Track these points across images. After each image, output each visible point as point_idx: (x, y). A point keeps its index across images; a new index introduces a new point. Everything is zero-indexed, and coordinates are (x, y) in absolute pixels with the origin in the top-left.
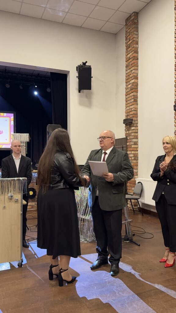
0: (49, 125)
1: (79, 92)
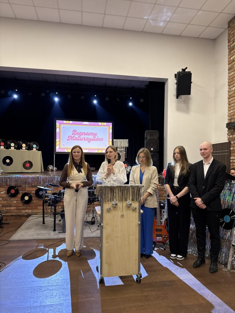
0: (147, 131)
1: (177, 98)
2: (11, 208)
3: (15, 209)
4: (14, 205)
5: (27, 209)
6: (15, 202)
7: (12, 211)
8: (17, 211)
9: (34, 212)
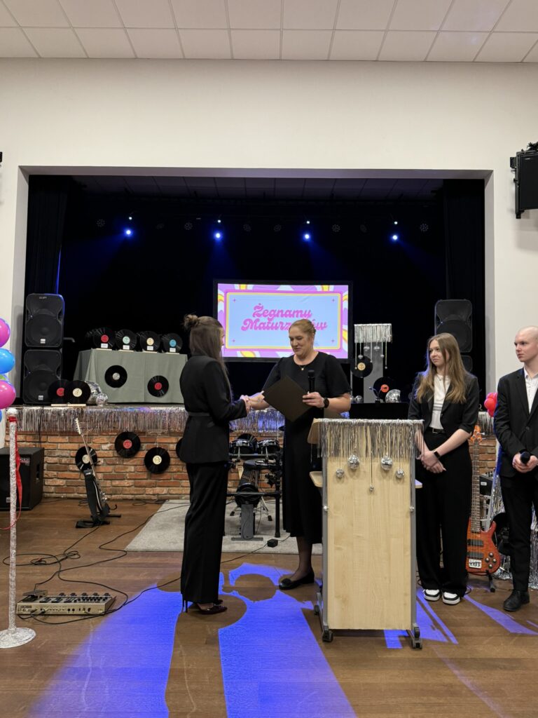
0: (441, 300)
1: (517, 218)
2: (123, 481)
3: (131, 484)
4: (129, 476)
5: (159, 486)
6: (132, 469)
7: (126, 490)
8: (136, 490)
9: (172, 492)
